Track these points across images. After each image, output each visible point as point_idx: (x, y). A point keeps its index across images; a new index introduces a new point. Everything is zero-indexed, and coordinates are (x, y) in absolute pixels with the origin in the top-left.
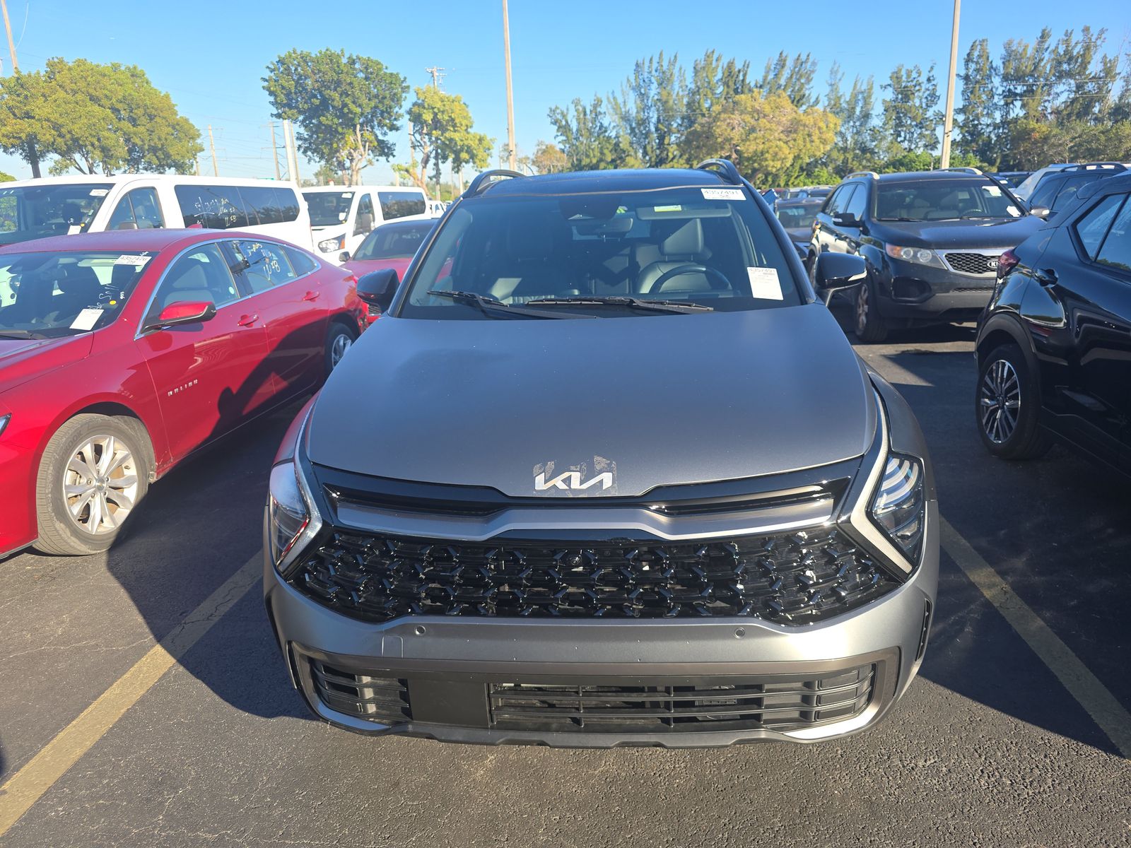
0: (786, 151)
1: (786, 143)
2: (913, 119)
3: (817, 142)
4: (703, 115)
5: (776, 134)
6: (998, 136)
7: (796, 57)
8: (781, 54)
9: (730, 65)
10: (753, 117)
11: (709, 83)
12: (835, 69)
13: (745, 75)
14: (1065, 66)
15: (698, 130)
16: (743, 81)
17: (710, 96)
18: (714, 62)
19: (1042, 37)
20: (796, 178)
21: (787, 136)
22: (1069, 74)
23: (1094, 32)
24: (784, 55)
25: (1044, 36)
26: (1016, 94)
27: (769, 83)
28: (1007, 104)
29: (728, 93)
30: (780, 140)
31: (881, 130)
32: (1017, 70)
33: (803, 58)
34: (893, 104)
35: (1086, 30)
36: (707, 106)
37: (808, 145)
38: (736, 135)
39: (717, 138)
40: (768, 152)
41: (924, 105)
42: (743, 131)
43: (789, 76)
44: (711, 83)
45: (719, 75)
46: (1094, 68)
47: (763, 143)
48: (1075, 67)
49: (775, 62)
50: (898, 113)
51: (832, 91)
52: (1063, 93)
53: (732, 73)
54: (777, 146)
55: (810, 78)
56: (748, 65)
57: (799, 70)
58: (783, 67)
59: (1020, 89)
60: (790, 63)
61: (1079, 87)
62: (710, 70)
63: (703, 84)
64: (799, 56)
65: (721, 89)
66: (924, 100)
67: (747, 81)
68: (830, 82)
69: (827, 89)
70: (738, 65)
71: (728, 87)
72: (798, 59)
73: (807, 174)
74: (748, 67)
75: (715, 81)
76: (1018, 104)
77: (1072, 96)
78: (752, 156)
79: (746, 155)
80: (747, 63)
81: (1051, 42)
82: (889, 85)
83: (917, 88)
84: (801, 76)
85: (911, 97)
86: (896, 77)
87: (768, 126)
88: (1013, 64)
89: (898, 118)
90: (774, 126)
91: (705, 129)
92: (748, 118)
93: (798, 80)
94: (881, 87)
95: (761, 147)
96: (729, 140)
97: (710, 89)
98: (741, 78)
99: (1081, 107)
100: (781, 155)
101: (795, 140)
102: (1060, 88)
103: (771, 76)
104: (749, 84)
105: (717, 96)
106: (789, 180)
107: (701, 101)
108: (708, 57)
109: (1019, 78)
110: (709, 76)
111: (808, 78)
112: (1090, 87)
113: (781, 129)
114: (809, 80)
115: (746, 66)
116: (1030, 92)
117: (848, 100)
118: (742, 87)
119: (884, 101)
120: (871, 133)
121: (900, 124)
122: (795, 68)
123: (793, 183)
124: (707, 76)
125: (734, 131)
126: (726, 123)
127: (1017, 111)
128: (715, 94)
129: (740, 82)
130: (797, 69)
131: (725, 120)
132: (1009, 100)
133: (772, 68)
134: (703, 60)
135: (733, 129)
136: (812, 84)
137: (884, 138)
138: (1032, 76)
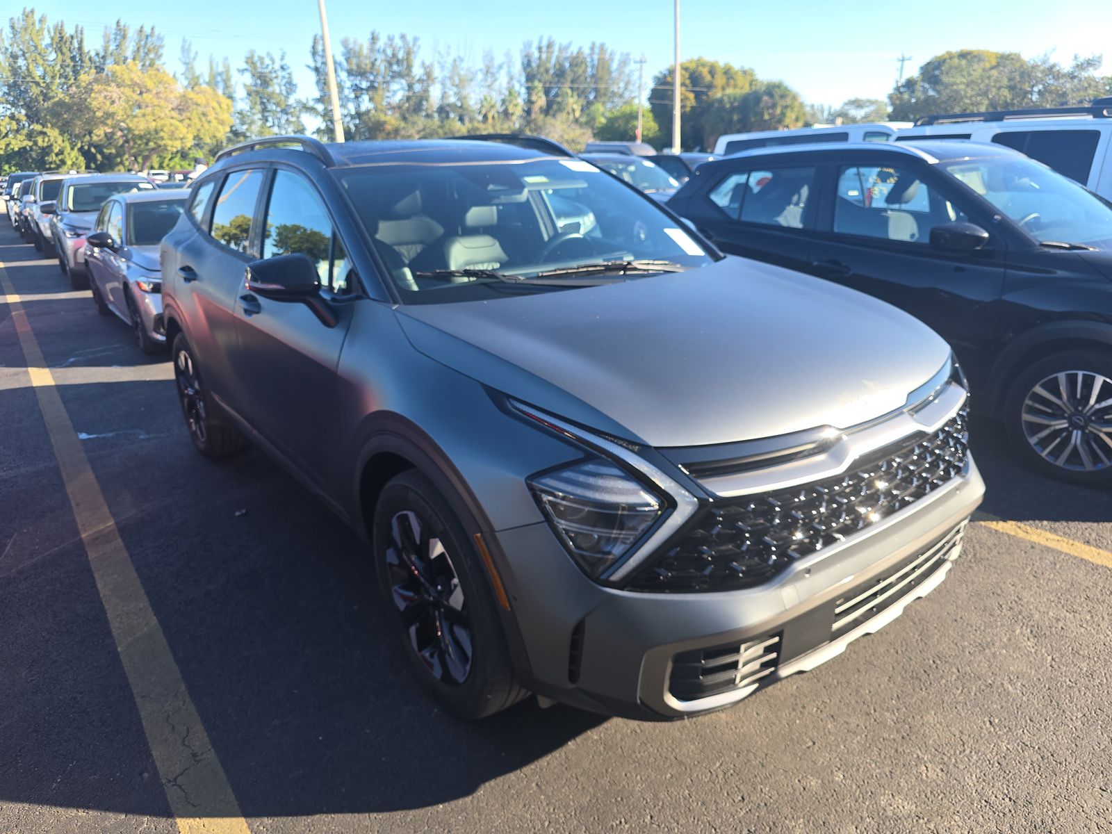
0: (184, 130)
1: (181, 121)
2: (278, 104)
3: (215, 123)
4: (38, 84)
5: (167, 112)
6: (356, 126)
7: (139, 28)
8: (118, 22)
9: (59, 30)
10: (134, 91)
11: (36, 47)
12: (187, 47)
13: (81, 43)
14: (395, 68)
15: (67, 101)
16: (80, 48)
17: (41, 62)
18: (37, 26)
19: (373, 38)
20: (170, 160)
21: (180, 114)
22: (399, 75)
23: (410, 38)
24: (122, 23)
25: (374, 39)
26: (362, 89)
27: (111, 54)
28: (357, 97)
29: (64, 61)
30: (172, 118)
31: (249, 114)
32: (359, 66)
33: (147, 30)
34: (254, 88)
35: (403, 37)
36: (39, 73)
37: (206, 125)
38: (119, 109)
39: (94, 112)
40: (162, 130)
41: (284, 93)
42: (127, 106)
43: (136, 49)
44: (39, 47)
45: (47, 40)
46: (417, 71)
47: (154, 120)
48: (402, 68)
49: (114, 32)
50: (261, 98)
51: (187, 69)
52: (397, 92)
53: (64, 39)
54: (171, 125)
55: (159, 53)
56: (82, 31)
57: (146, 43)
58: (124, 37)
59: (364, 85)
60: (132, 34)
61: (410, 87)
62: (34, 32)
63: (28, 48)
64: (142, 28)
65: (53, 56)
66: (283, 88)
67: (86, 49)
68: (183, 60)
69: (182, 68)
70: (69, 31)
71: (62, 54)
72: (141, 31)
73: (182, 156)
74: (81, 34)
75: (43, 46)
76: (366, 97)
77: (407, 94)
78: (145, 135)
79: (137, 132)
80: (80, 28)
81: (381, 44)
82: (246, 70)
83: (274, 75)
84: (149, 50)
85: (271, 83)
86: (250, 61)
87: (156, 102)
88: (354, 61)
89: (262, 103)
90: (162, 103)
91: (76, 100)
92: (128, 91)
93: (147, 54)
94: (239, 71)
95: (154, 124)
96: (109, 115)
97: (39, 54)
98: (76, 45)
99: (416, 104)
100: (178, 135)
101: (190, 119)
102: (394, 86)
103: (112, 47)
104: (89, 52)
105: (50, 63)
106: (163, 162)
107: (31, 67)
108: (27, 16)
109: (361, 73)
110: (35, 38)
111: (156, 53)
112: (417, 87)
113: (171, 106)
114: (159, 57)
115: (79, 32)
116: (372, 88)
117: (207, 80)
118: (81, 55)
119: (245, 86)
120: (240, 116)
121: (264, 110)
122: (140, 41)
123: (168, 165)
124: (32, 40)
125: (115, 105)
126: (103, 95)
127: (366, 104)
128: (47, 60)
129: (76, 50)
130: (143, 43)
131: (100, 92)
132: (358, 93)
133: (112, 37)
134: (21, 19)
135: (113, 102)
136: (163, 59)
137: (252, 122)
138: (372, 73)
